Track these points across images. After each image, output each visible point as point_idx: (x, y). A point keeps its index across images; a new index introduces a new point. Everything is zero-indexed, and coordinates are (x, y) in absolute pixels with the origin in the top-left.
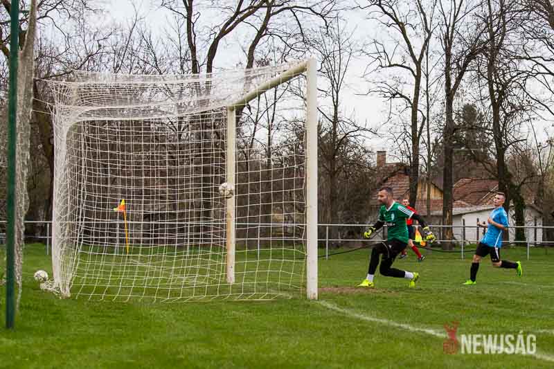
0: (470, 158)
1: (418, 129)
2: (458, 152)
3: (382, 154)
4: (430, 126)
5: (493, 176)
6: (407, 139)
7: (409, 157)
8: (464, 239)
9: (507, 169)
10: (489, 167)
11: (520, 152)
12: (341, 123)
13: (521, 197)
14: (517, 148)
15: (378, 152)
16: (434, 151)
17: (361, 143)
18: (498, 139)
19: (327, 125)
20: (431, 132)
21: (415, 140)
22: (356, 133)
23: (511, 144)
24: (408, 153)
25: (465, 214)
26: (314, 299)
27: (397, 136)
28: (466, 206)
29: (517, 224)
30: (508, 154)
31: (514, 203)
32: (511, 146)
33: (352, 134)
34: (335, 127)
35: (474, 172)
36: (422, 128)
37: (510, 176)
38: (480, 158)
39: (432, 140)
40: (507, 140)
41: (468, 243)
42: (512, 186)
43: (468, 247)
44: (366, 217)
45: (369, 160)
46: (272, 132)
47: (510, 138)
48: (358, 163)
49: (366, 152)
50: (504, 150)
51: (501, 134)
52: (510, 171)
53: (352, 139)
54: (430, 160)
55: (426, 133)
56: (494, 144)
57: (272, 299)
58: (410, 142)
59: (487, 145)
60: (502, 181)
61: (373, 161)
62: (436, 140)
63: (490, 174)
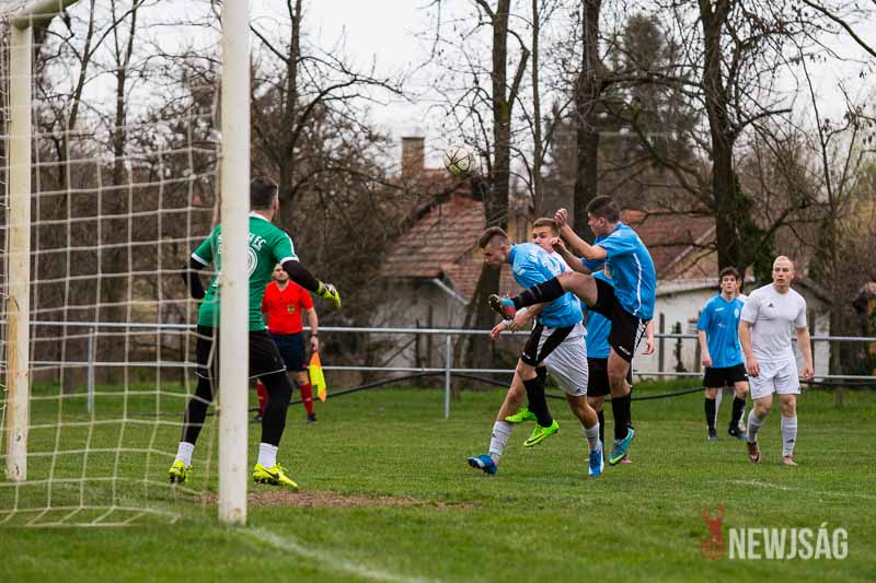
0: (642, 157)
1: (510, 82)
2: (612, 141)
3: (414, 144)
4: (540, 74)
5: (701, 205)
6: (481, 107)
7: (485, 154)
9: (738, 189)
10: (691, 180)
11: (772, 142)
12: (308, 63)
14: (764, 132)
15: (406, 139)
16: (548, 138)
17: (360, 116)
18: (716, 111)
19: (273, 67)
20: (541, 88)
21: (502, 109)
22: (346, 91)
23: (750, 121)
24: (483, 145)
26: (237, 524)
27: (454, 98)
30: (742, 147)
32: (749, 127)
33: (337, 92)
34: (292, 74)
35: (652, 194)
36: (518, 78)
37: (747, 203)
38: (669, 158)
39: (546, 109)
40: (739, 112)
41: (638, 379)
42: (751, 230)
44: (372, 308)
45: (379, 160)
46: (128, 83)
47: (748, 105)
48: (350, 167)
49: (372, 138)
50: (733, 136)
51: (724, 97)
52: (747, 191)
53: (337, 105)
54: (539, 161)
55: (530, 90)
56: (706, 121)
57: (125, 524)
58: (489, 117)
59: (688, 122)
60: (727, 218)
61: (390, 162)
62: (555, 110)
63: (695, 198)
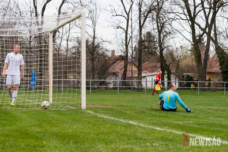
0: (149, 53)
2: (144, 51)
4: (133, 40)
5: (158, 61)
6: (123, 45)
7: (124, 53)
8: (147, 86)
9: (164, 58)
10: (156, 57)
11: (169, 51)
12: (96, 39)
13: (169, 69)
14: (168, 50)
15: (112, 51)
16: (134, 50)
17: (105, 47)
18: (160, 46)
19: (91, 39)
20: (133, 43)
21: (127, 46)
22: (102, 43)
23: (166, 48)
24: (124, 51)
25: (147, 76)
26: (84, 110)
27: (119, 44)
28: (147, 73)
29: (168, 80)
30: (164, 52)
31: (167, 72)
32: (165, 49)
34: (94, 40)
35: (151, 59)
36: (129, 41)
37: (165, 61)
38: (153, 54)
39: (134, 46)
41: (148, 88)
42: (166, 65)
43: (148, 89)
44: (107, 77)
45: (108, 54)
46: (68, 42)
47: (165, 45)
48: (103, 55)
49: (107, 51)
50: (163, 50)
51: (162, 44)
53: (101, 45)
54: (133, 54)
56: (159, 48)
58: (125, 47)
59: (156, 48)
60: (162, 63)
63: (157, 60)
